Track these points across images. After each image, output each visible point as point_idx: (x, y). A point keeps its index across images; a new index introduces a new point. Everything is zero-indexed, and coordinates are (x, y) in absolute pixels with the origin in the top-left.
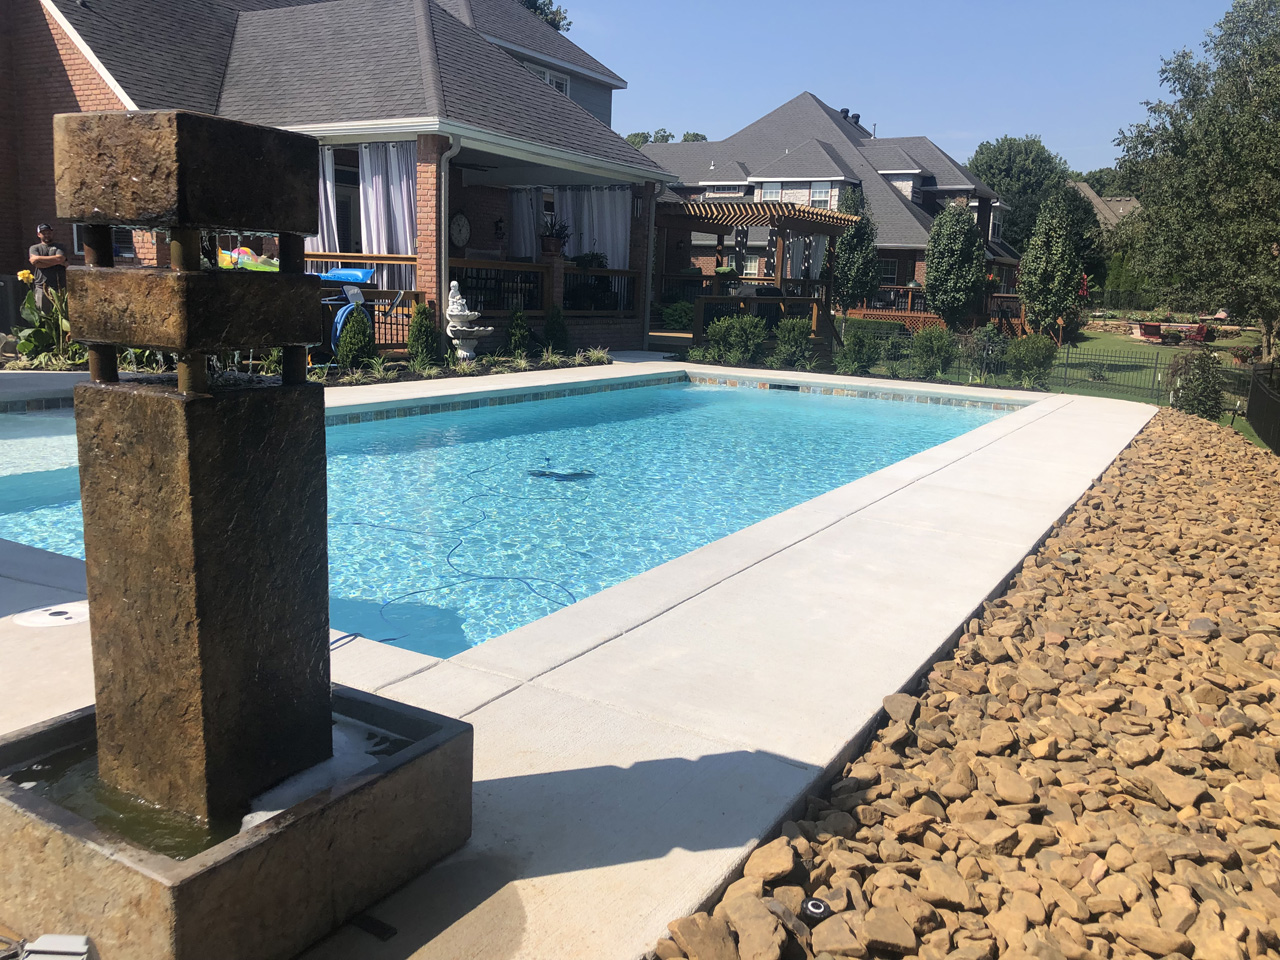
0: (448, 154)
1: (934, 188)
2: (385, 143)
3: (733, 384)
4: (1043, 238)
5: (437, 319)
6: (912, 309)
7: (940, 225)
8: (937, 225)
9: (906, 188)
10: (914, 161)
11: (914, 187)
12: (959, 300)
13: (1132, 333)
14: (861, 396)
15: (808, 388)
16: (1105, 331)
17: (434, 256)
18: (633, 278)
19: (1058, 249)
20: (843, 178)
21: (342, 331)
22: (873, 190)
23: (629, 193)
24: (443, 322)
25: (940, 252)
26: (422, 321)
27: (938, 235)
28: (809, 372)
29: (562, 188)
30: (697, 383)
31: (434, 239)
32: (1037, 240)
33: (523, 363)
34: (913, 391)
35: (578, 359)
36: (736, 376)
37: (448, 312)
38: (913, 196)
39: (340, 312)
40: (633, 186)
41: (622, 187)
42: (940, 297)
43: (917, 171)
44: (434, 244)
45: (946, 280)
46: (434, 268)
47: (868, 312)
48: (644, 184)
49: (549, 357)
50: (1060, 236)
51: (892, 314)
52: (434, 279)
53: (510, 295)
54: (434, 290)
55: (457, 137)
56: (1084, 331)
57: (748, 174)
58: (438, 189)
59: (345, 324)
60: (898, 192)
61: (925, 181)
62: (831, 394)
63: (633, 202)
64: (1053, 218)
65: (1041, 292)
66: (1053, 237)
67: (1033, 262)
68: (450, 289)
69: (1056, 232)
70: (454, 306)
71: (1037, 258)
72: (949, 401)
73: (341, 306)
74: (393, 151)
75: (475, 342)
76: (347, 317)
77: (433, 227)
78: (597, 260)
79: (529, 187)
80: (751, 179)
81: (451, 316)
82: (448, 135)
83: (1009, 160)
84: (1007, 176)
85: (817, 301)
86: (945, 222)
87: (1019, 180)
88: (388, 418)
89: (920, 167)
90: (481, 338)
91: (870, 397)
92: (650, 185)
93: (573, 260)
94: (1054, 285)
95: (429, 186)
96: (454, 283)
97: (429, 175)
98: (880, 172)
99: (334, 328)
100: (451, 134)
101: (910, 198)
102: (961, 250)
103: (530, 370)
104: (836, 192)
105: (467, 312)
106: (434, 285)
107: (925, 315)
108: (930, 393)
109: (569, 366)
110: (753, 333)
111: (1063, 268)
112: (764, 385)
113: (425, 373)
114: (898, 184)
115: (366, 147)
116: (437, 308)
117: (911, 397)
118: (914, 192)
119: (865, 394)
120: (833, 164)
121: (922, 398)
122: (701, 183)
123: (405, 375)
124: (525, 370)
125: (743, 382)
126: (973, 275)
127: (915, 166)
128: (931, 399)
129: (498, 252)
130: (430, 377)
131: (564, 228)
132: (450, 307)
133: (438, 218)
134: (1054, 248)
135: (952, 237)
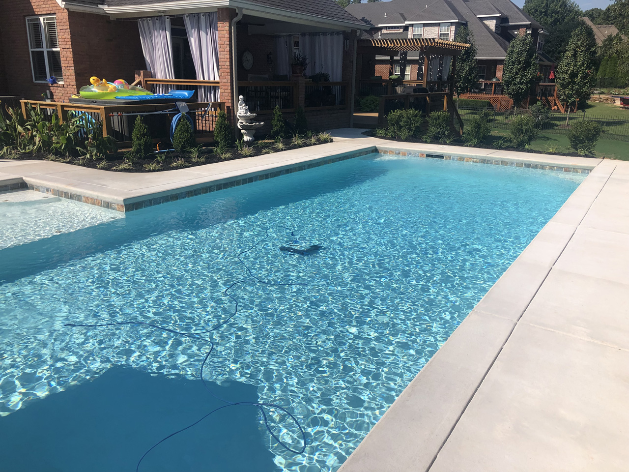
0: (235, 19)
1: (506, 24)
2: (198, 13)
3: (404, 154)
4: (572, 52)
5: (232, 118)
6: (494, 93)
7: (513, 47)
8: (511, 47)
9: (492, 24)
10: (497, 9)
11: (496, 24)
12: (522, 89)
13: (615, 103)
14: (482, 162)
15: (450, 157)
16: (600, 101)
17: (229, 81)
18: (344, 86)
19: (580, 59)
20: (457, 21)
21: (175, 130)
22: (473, 27)
23: (341, 37)
24: (235, 120)
25: (512, 62)
26: (222, 122)
27: (512, 52)
28: (448, 145)
29: (304, 35)
30: (382, 154)
31: (229, 71)
32: (569, 54)
33: (281, 146)
34: (514, 160)
35: (313, 140)
36: (406, 150)
37: (238, 114)
38: (496, 29)
39: (174, 118)
40: (344, 33)
41: (338, 33)
42: (512, 87)
43: (499, 15)
44: (229, 74)
45: (515, 78)
46: (229, 88)
47: (471, 95)
48: (350, 31)
49: (297, 140)
50: (582, 51)
51: (483, 97)
52: (230, 95)
53: (274, 100)
54: (230, 101)
55: (241, 9)
56: (590, 102)
57: (405, 20)
58: (230, 41)
59: (176, 126)
60: (487, 27)
61: (502, 21)
62: (463, 161)
63: (344, 41)
64: (578, 40)
65: (569, 83)
66: (578, 51)
67: (566, 66)
68: (239, 101)
69: (579, 48)
70: (241, 111)
71: (568, 64)
72: (536, 166)
73: (175, 114)
74: (203, 18)
75: (254, 132)
76: (177, 122)
77: (228, 64)
78: (325, 77)
79: (284, 34)
80: (407, 22)
81: (239, 116)
82: (235, 8)
83: (547, 6)
84: (545, 15)
85: (446, 94)
86: (517, 46)
87: (552, 17)
88: (196, 195)
89: (500, 12)
90: (257, 129)
91: (487, 163)
92: (354, 31)
93: (310, 77)
94: (578, 79)
95: (225, 39)
96: (241, 97)
97: (225, 32)
98: (478, 16)
99: (171, 129)
100: (237, 7)
101: (494, 30)
102: (525, 60)
103: (285, 150)
104: (453, 28)
105: (249, 114)
106: (230, 98)
107: (502, 96)
108: (524, 161)
109: (308, 146)
110: (414, 120)
111: (583, 70)
112: (423, 155)
113: (223, 157)
114: (487, 22)
115: (187, 17)
116: (232, 111)
117: (512, 163)
118: (496, 27)
119: (484, 161)
120: (452, 13)
121: (519, 164)
122: (380, 25)
123: (211, 158)
124: (282, 150)
125: (410, 153)
126: (531, 75)
127: (497, 11)
128: (525, 165)
129: (267, 76)
130: (225, 160)
131: (304, 59)
132: (239, 111)
133: (231, 58)
134: (578, 58)
135: (520, 54)
